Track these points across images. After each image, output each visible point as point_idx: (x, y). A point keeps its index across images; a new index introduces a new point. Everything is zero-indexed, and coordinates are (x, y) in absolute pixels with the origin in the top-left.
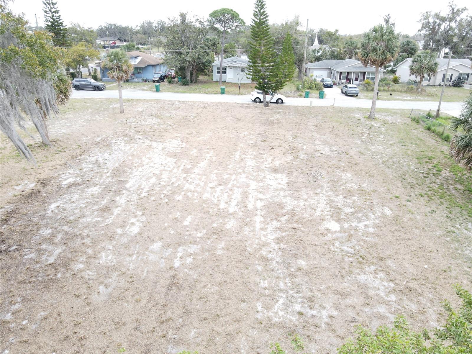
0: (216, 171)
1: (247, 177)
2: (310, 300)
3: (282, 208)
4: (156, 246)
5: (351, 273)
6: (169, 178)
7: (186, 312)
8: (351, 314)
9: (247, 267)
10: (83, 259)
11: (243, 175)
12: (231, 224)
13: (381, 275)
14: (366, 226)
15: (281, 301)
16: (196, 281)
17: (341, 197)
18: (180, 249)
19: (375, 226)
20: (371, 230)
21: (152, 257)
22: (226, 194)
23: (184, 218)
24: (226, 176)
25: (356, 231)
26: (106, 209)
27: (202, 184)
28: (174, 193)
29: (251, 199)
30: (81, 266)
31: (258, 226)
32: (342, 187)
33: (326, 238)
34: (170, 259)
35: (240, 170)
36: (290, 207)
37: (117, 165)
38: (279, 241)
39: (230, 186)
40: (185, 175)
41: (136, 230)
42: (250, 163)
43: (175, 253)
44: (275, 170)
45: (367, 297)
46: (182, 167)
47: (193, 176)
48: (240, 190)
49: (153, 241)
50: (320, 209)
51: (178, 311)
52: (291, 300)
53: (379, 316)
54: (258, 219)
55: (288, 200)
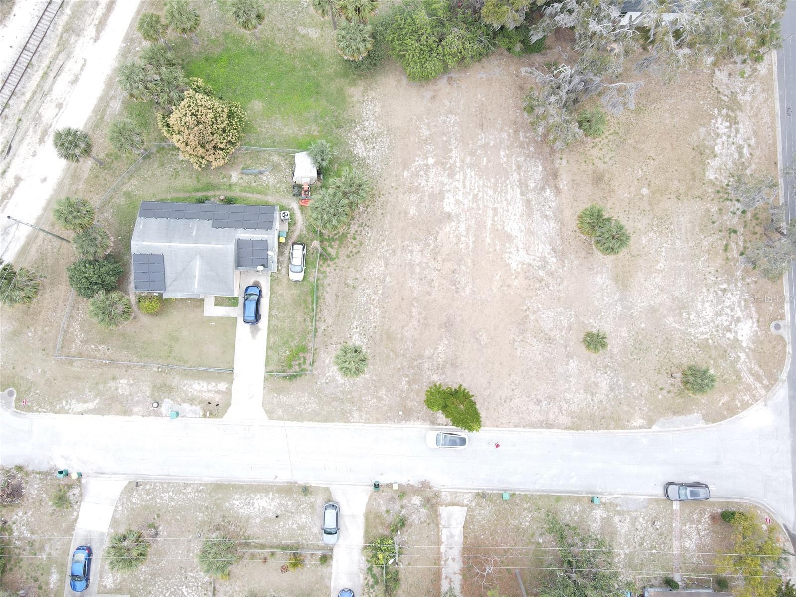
0: (480, 212)
1: (464, 205)
2: (444, 122)
3: (449, 173)
4: (492, 143)
5: (431, 135)
6: (502, 201)
7: (476, 116)
8: (435, 119)
9: (461, 136)
10: (512, 135)
11: (466, 207)
12: (468, 160)
13: (422, 135)
14: (418, 161)
15: (452, 122)
16: (476, 128)
17: (422, 185)
18: (483, 143)
19: (415, 161)
20: (417, 159)
21: (491, 137)
22: (472, 184)
23: (487, 163)
24: (475, 205)
25: (423, 158)
26: (519, 167)
27: (485, 196)
28: (495, 184)
29: (461, 180)
30: (511, 131)
31: (458, 160)
32: (419, 195)
33: (434, 153)
34: (485, 138)
35: (468, 214)
36: (446, 174)
37: (535, 216)
38: (451, 150)
39: (472, 193)
40: (496, 206)
41: (502, 153)
42: (462, 228)
43: (485, 140)
44: (449, 216)
45: (428, 126)
46: (499, 215)
47: (491, 206)
48: (466, 190)
49: (493, 146)
50: (433, 173)
51: (478, 116)
52: (450, 123)
53: (427, 119)
54: (458, 164)
55: (446, 181)
